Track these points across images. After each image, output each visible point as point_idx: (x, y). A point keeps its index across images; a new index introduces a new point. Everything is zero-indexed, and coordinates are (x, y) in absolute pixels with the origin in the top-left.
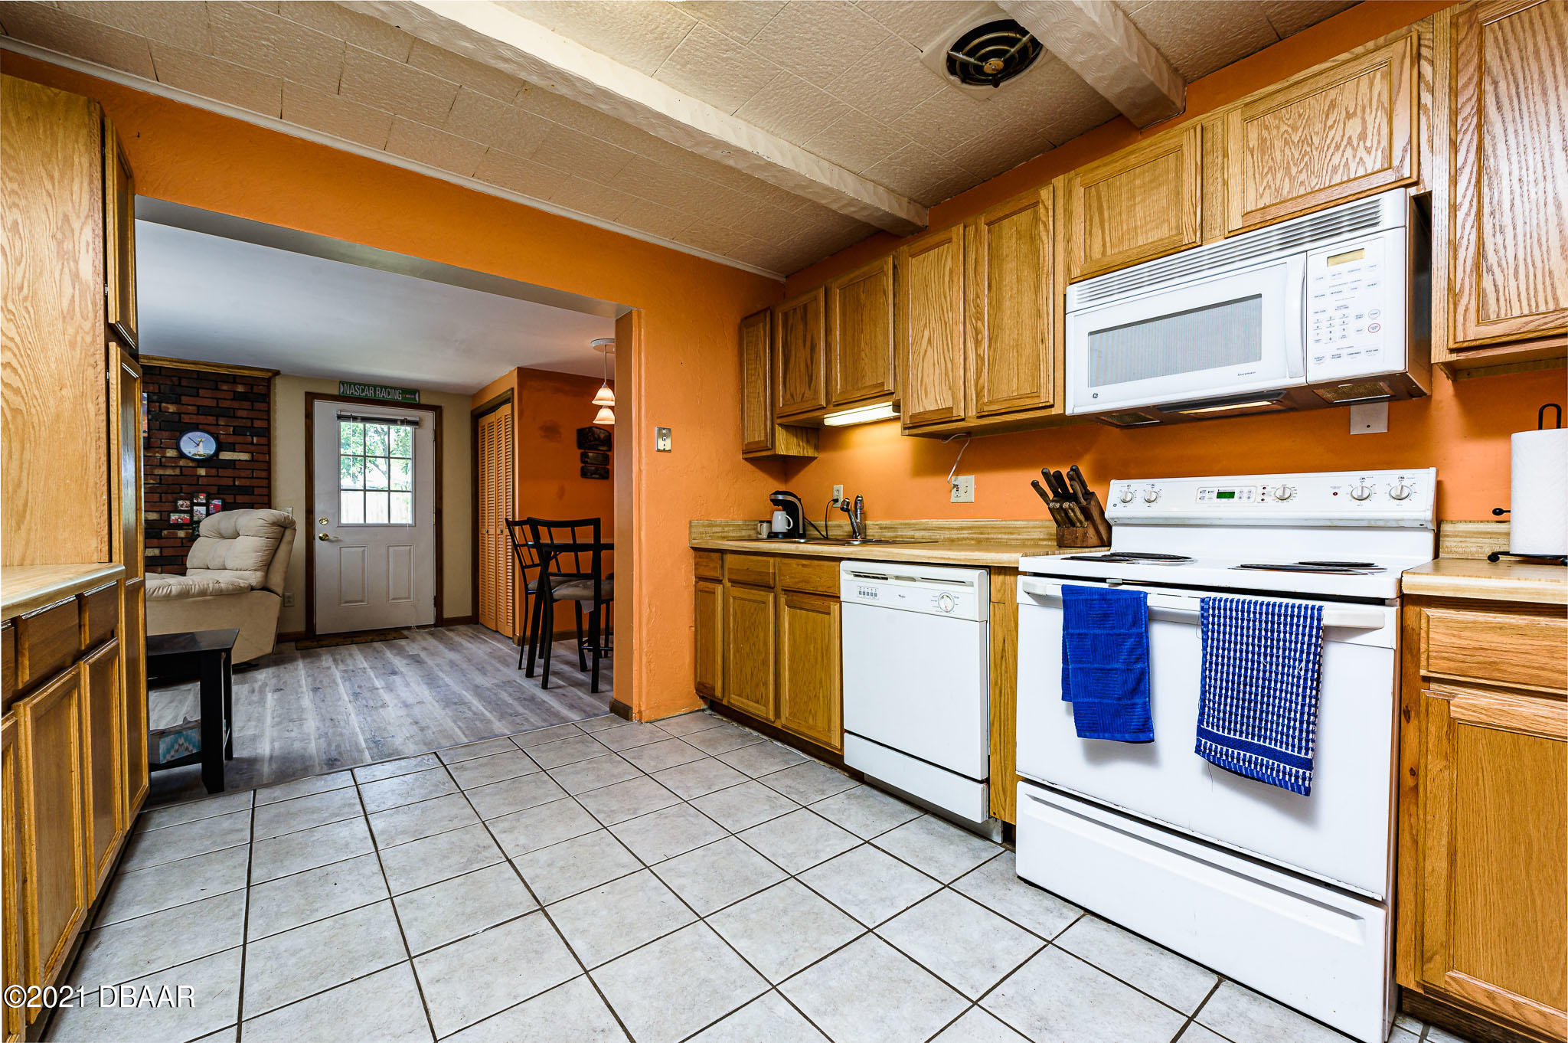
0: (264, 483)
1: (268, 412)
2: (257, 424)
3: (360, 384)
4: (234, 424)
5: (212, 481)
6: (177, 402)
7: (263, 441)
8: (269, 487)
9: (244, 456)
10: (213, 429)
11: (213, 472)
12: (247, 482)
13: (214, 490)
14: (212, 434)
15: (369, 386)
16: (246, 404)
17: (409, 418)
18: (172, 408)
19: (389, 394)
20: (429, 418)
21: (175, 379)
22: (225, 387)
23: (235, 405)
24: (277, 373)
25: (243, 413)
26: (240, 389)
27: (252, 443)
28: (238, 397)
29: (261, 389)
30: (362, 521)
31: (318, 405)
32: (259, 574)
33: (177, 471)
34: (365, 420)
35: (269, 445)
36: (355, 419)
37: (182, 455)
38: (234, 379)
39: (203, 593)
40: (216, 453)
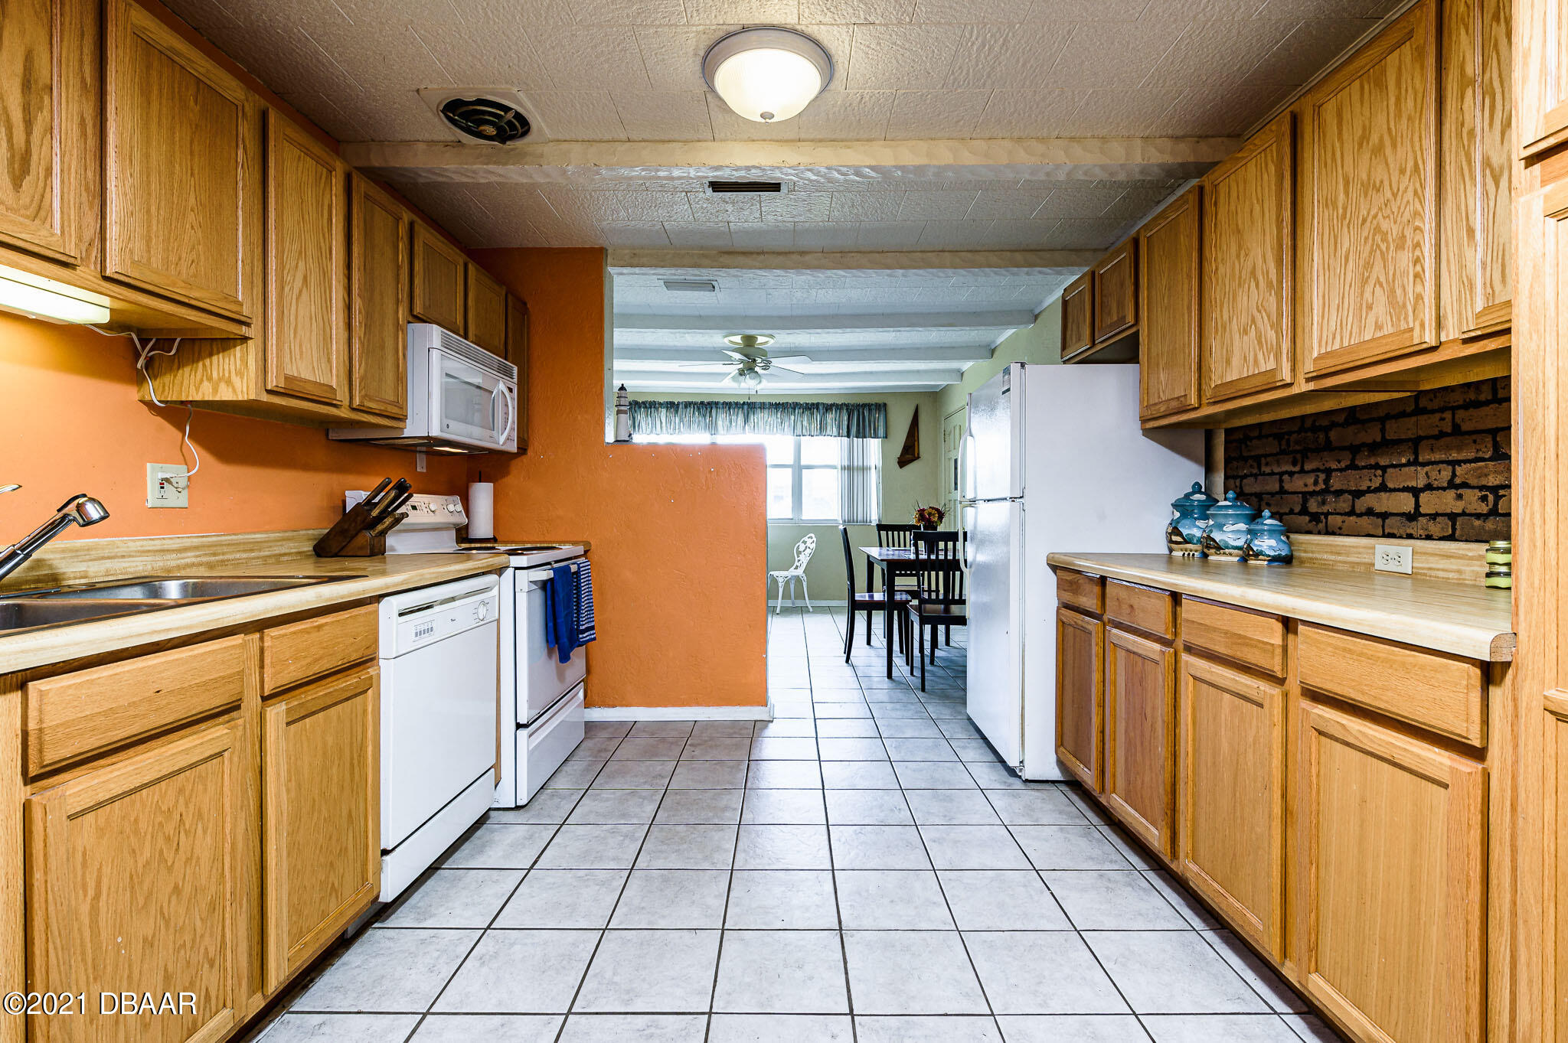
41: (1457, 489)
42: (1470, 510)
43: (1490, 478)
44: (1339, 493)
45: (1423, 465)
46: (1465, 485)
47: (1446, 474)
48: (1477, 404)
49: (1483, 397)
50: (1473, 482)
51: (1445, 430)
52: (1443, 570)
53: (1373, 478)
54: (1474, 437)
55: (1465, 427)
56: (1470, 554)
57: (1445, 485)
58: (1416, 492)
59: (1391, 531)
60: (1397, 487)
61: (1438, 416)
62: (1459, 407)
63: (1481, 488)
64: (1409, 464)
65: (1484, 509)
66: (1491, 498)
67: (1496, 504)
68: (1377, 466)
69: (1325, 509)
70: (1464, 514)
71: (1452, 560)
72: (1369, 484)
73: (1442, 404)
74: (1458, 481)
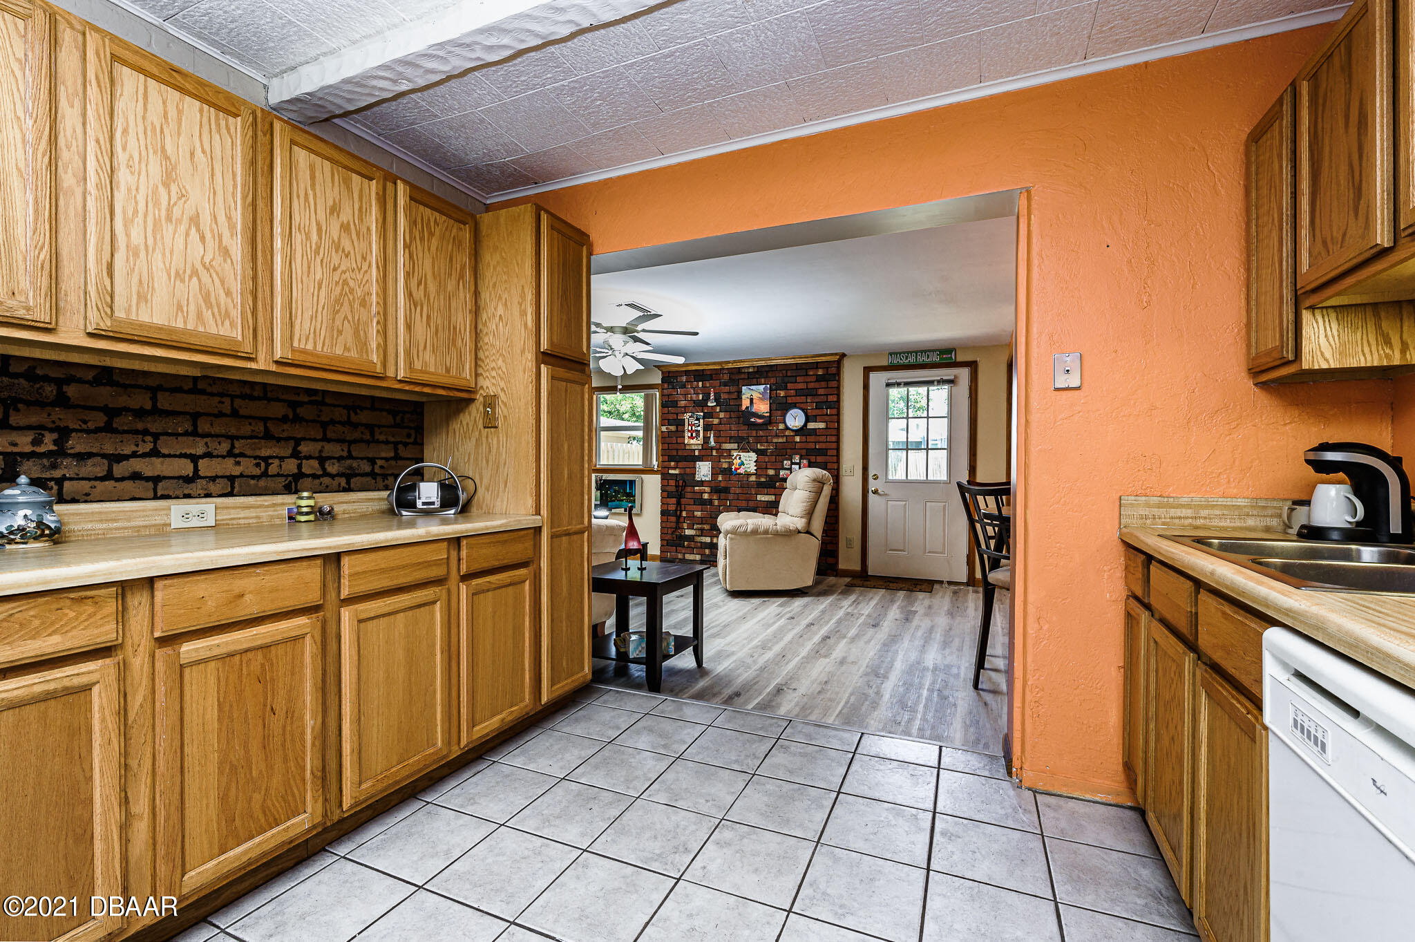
0: (834, 445)
1: (838, 388)
2: (831, 398)
3: (904, 353)
4: (816, 400)
5: (803, 445)
6: (786, 389)
7: (835, 411)
8: (838, 449)
9: (822, 425)
10: (802, 406)
11: (804, 438)
12: (823, 446)
13: (804, 452)
14: (803, 410)
15: (911, 353)
16: (823, 384)
17: (945, 378)
18: (782, 393)
19: (928, 357)
20: (964, 374)
21: (784, 372)
22: (811, 373)
23: (816, 385)
24: (843, 355)
25: (821, 391)
26: (820, 372)
27: (827, 415)
28: (819, 379)
29: (833, 370)
30: (904, 478)
31: (873, 376)
32: (804, 520)
33: (784, 440)
34: (907, 384)
35: (838, 415)
36: (899, 384)
37: (787, 428)
38: (816, 365)
39: (766, 532)
40: (805, 425)
41: (236, 458)
42: (247, 472)
43: (263, 450)
44: (82, 457)
45: (203, 436)
46: (242, 455)
47: (224, 447)
48: (252, 398)
49: (256, 394)
50: (248, 452)
51: (224, 411)
52: (244, 518)
53: (140, 443)
54: (250, 421)
55: (242, 412)
56: (266, 504)
57: (225, 454)
58: (194, 459)
59: (166, 493)
60: (172, 453)
61: (217, 399)
62: (237, 397)
63: (255, 458)
64: (186, 434)
65: (257, 472)
66: (263, 464)
67: (267, 469)
68: (146, 432)
69: (57, 474)
70: (242, 476)
71: (252, 510)
72: (135, 449)
73: (221, 391)
74: (236, 451)
